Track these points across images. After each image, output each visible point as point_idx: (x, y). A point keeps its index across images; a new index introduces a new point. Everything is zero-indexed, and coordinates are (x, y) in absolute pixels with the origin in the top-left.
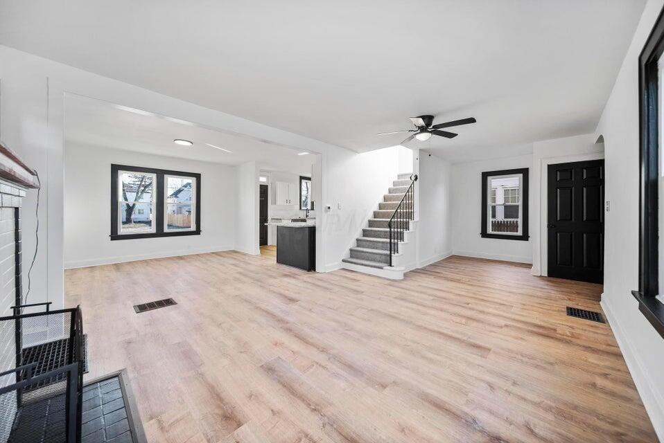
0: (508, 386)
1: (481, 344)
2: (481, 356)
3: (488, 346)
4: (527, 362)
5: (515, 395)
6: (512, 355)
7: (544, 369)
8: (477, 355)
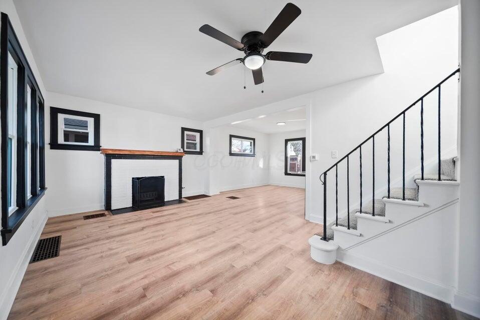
0: (104, 254)
1: (138, 262)
2: (129, 256)
3: (134, 264)
4: (102, 272)
5: (98, 253)
6: (114, 270)
7: (89, 277)
8: (132, 255)
